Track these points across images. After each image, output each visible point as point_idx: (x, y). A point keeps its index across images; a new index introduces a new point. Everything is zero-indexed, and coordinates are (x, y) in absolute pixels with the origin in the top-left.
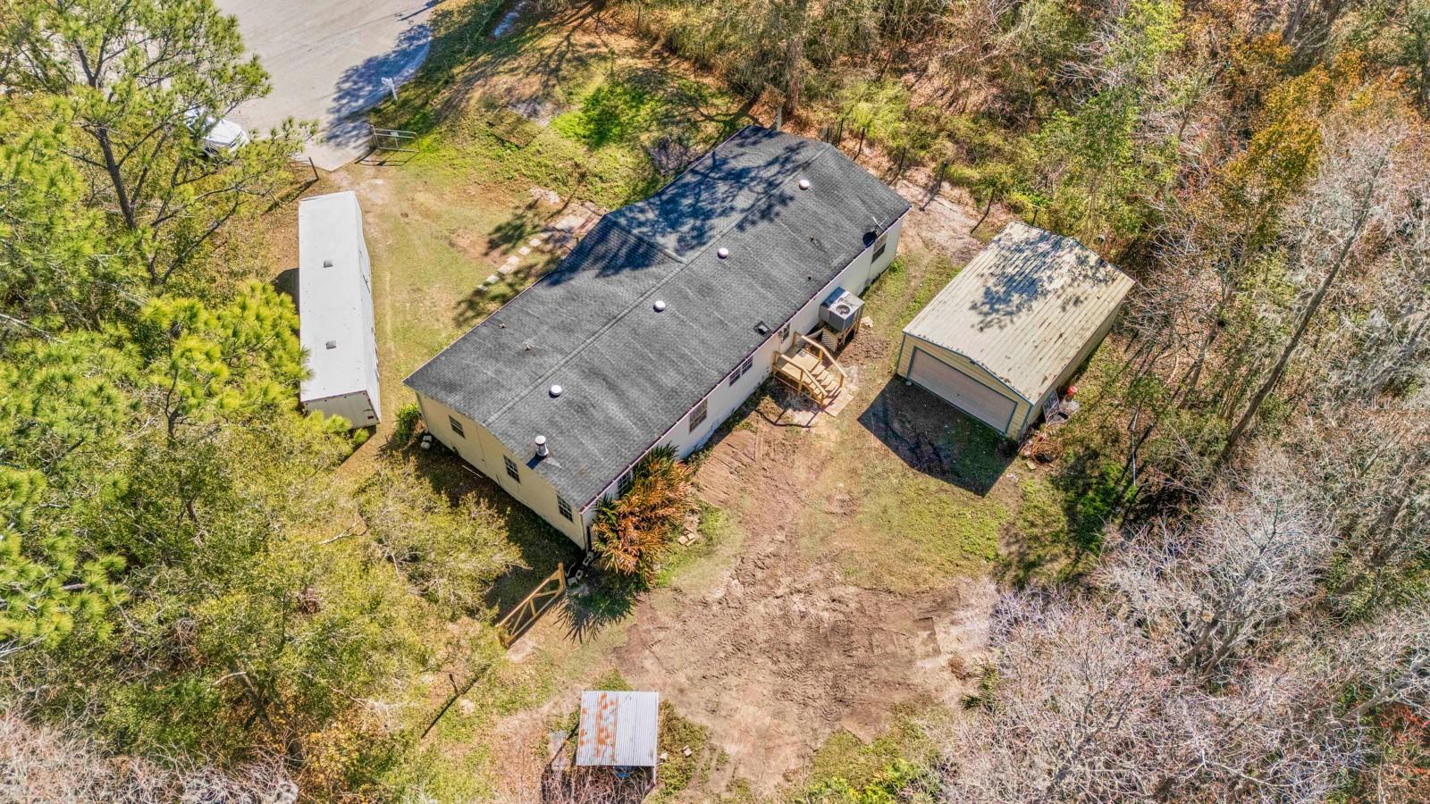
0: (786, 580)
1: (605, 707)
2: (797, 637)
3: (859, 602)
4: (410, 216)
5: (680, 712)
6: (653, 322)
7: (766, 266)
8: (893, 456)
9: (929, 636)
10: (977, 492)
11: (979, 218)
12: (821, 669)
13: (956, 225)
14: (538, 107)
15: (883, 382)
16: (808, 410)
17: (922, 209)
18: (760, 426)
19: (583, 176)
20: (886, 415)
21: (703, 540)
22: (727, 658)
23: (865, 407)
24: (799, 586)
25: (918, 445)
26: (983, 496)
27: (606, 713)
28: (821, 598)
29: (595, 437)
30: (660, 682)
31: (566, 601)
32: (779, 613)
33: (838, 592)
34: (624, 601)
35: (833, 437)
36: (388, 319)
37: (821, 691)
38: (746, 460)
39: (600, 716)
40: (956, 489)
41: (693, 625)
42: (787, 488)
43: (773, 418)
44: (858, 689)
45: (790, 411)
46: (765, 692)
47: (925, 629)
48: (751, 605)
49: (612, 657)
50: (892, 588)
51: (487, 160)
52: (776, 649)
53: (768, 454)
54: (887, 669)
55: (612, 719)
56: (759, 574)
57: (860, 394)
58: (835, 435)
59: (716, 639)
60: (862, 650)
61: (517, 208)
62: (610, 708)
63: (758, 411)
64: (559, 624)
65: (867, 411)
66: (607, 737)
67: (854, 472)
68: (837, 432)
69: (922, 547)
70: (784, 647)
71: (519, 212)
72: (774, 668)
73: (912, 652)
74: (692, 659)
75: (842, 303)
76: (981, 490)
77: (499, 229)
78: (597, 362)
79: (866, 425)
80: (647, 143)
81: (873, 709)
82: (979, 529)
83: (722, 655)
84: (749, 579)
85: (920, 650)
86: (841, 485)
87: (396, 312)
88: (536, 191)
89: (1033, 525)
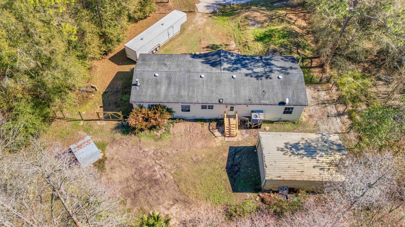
0: (162, 161)
1: (87, 142)
2: (147, 173)
3: (169, 181)
4: (201, 30)
5: (106, 162)
6: (196, 78)
7: (242, 88)
8: (226, 162)
9: (172, 204)
10: (233, 189)
11: (344, 132)
12: (141, 184)
13: (333, 128)
14: (256, 24)
15: (250, 144)
16: (221, 134)
17: (328, 116)
18: (206, 127)
19: (245, 45)
20: (238, 152)
21: (159, 137)
22: (129, 163)
23: (237, 146)
24: (162, 165)
25: (236, 165)
26: (233, 192)
27: (86, 143)
28: (163, 172)
29: (152, 91)
30: (112, 153)
31: (120, 122)
32: (151, 165)
33: (168, 175)
34: (129, 132)
35: (218, 144)
36: (168, 46)
37: (134, 188)
38: (191, 130)
39: (84, 143)
40: (229, 184)
41: (133, 150)
42: (191, 144)
43: (211, 128)
44: (141, 196)
45: (217, 130)
46: (125, 176)
47: (173, 202)
48: (148, 158)
49: (112, 140)
50: (180, 186)
51: (231, 29)
52: (139, 171)
53: (198, 134)
54: (153, 200)
55: (85, 145)
56: (159, 154)
57: (239, 142)
58: (219, 144)
59: (133, 157)
60: (154, 190)
61: (223, 43)
62: (88, 143)
63: (210, 124)
64: (113, 125)
65: (235, 147)
66: (80, 147)
67: (211, 156)
68: (221, 144)
69: (200, 186)
70: (141, 172)
71: (223, 44)
72: (133, 174)
73: (163, 203)
74: (123, 156)
75: (258, 115)
76: (235, 190)
77: (214, 45)
78: (173, 77)
79: (230, 149)
80: (271, 48)
81: (138, 203)
82: (220, 197)
83: (129, 161)
84: (155, 153)
85: (165, 204)
86: (204, 155)
87: (172, 46)
88: (232, 42)
89: (236, 212)
